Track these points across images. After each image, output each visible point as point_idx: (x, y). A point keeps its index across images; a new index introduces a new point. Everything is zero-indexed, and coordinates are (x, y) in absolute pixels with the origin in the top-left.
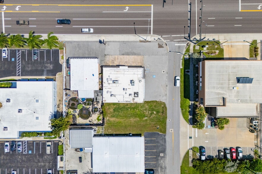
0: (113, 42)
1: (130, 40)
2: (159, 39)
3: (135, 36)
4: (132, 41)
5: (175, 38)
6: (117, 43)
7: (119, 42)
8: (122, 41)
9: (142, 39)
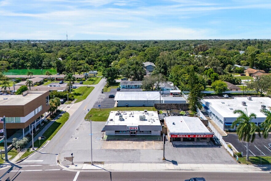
0: (151, 163)
1: (121, 164)
2: (68, 167)
3: (111, 170)
4: (118, 163)
5: (38, 168)
6: (144, 161)
7: (141, 162)
8: (137, 163)
9: (100, 165)
